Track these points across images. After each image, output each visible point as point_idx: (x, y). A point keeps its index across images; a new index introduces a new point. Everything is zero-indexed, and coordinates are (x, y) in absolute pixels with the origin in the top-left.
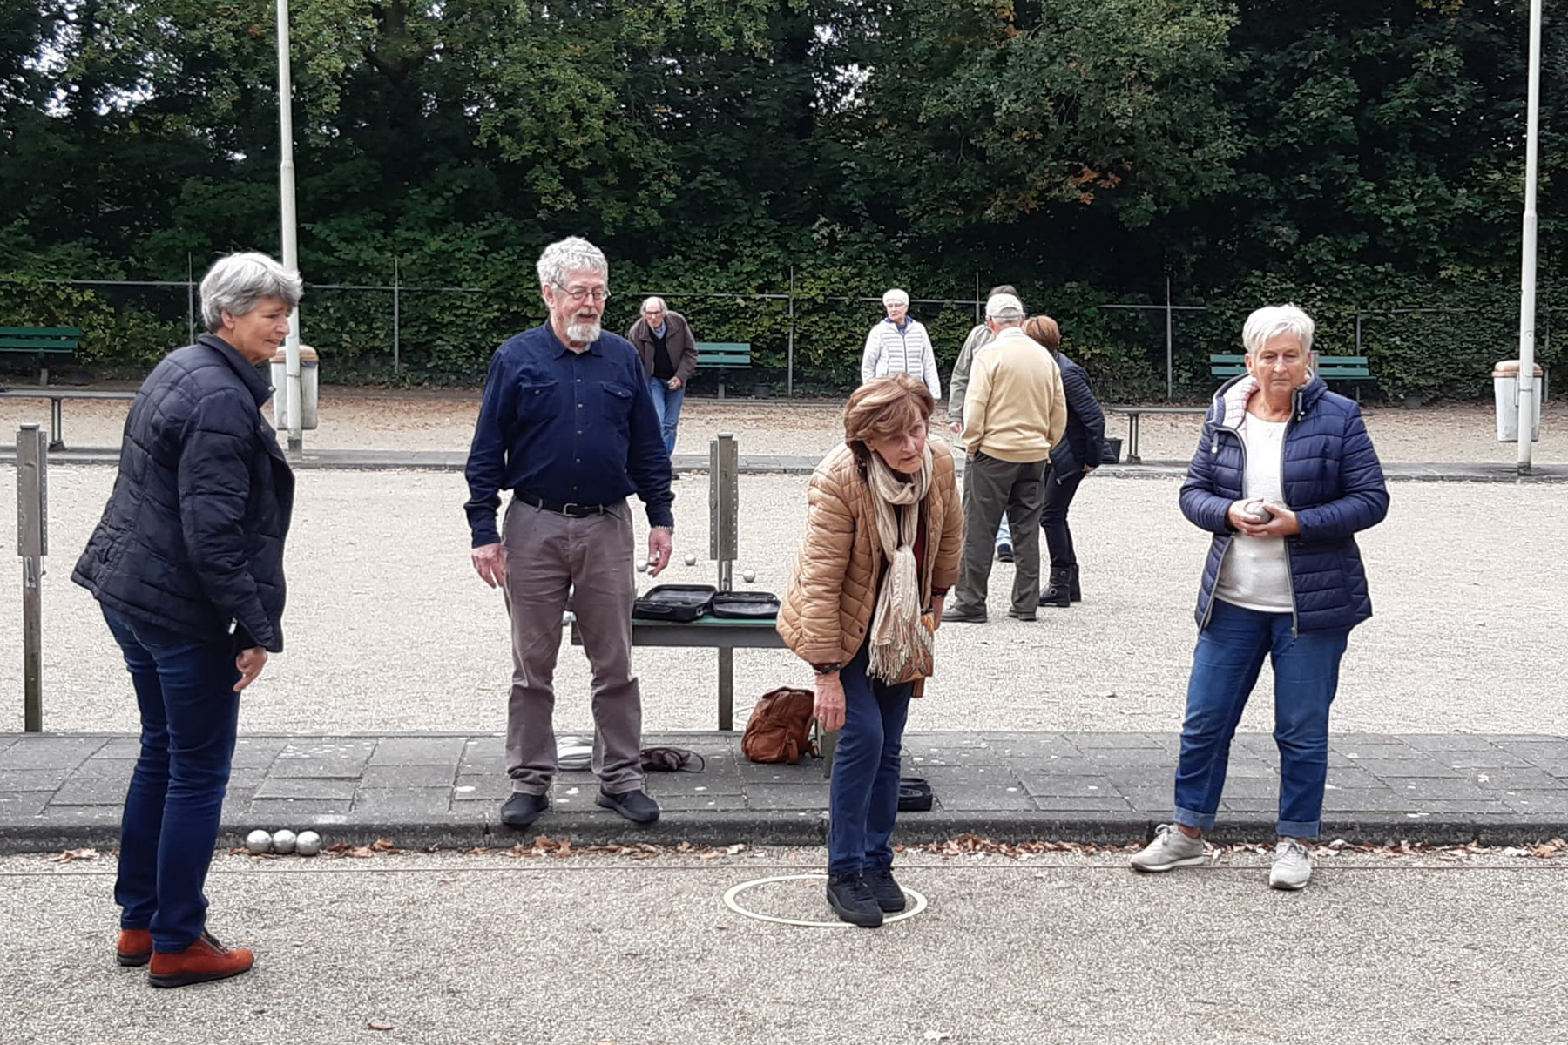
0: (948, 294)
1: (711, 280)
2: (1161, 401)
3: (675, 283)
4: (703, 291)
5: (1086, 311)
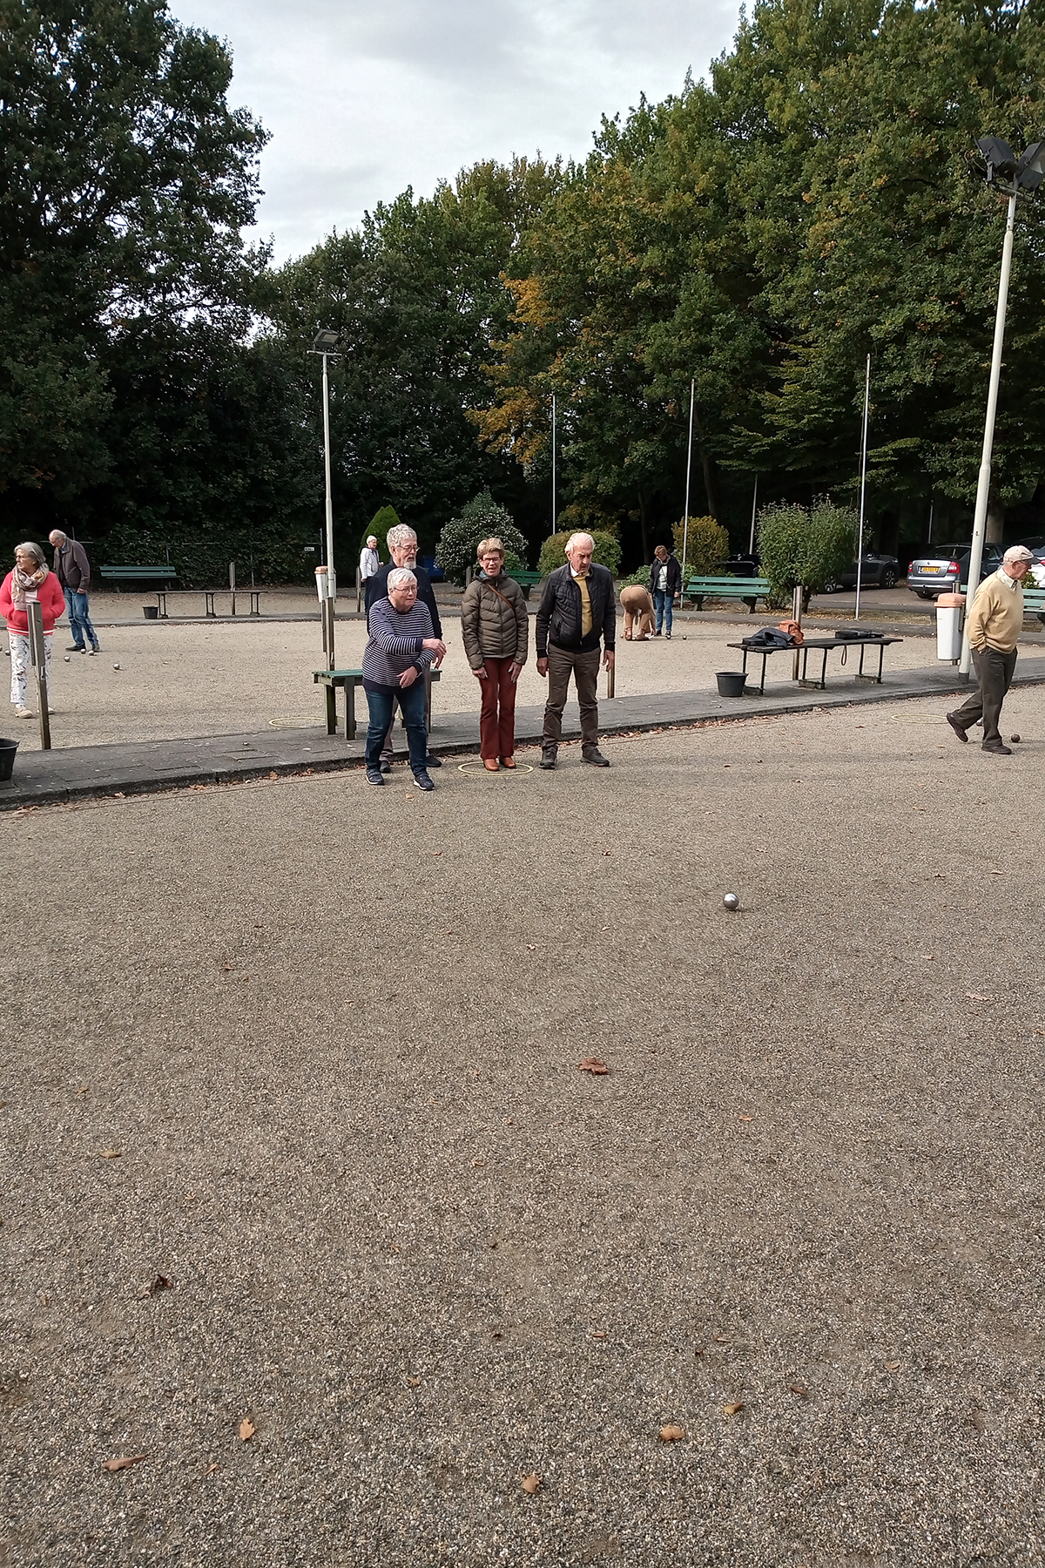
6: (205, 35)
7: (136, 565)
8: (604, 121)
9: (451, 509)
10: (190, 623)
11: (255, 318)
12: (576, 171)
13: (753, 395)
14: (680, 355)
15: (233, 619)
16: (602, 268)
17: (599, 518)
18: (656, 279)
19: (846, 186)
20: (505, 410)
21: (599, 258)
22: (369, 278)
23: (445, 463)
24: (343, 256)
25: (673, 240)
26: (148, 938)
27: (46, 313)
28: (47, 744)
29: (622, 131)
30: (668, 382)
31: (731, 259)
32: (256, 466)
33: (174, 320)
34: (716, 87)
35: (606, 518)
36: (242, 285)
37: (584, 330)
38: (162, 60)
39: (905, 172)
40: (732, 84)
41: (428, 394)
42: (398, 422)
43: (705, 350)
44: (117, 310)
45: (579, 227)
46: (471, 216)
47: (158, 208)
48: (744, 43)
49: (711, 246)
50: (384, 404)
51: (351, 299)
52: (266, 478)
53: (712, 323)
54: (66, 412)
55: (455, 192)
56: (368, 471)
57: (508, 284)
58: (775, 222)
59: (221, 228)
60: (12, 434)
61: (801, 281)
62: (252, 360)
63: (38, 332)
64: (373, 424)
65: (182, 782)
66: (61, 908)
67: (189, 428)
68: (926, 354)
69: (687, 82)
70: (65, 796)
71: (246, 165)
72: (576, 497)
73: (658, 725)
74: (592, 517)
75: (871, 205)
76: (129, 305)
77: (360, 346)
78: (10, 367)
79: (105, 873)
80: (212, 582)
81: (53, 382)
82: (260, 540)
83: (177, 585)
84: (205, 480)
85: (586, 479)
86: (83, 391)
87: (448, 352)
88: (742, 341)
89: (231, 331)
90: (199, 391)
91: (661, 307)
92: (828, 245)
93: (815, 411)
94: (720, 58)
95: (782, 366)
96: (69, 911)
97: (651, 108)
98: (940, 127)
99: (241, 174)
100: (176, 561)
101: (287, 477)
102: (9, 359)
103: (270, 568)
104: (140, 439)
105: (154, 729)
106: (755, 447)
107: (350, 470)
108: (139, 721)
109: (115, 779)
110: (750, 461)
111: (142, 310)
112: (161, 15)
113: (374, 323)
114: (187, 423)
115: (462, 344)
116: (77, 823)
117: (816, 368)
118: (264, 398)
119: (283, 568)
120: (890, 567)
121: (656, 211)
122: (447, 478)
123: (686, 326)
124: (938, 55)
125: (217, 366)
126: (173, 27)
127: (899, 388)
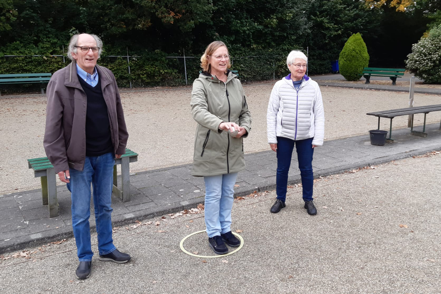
0: (119, 54)
1: (32, 50)
2: (184, 85)
3: (18, 52)
4: (30, 55)
5: (162, 59)
100: (237, 67)
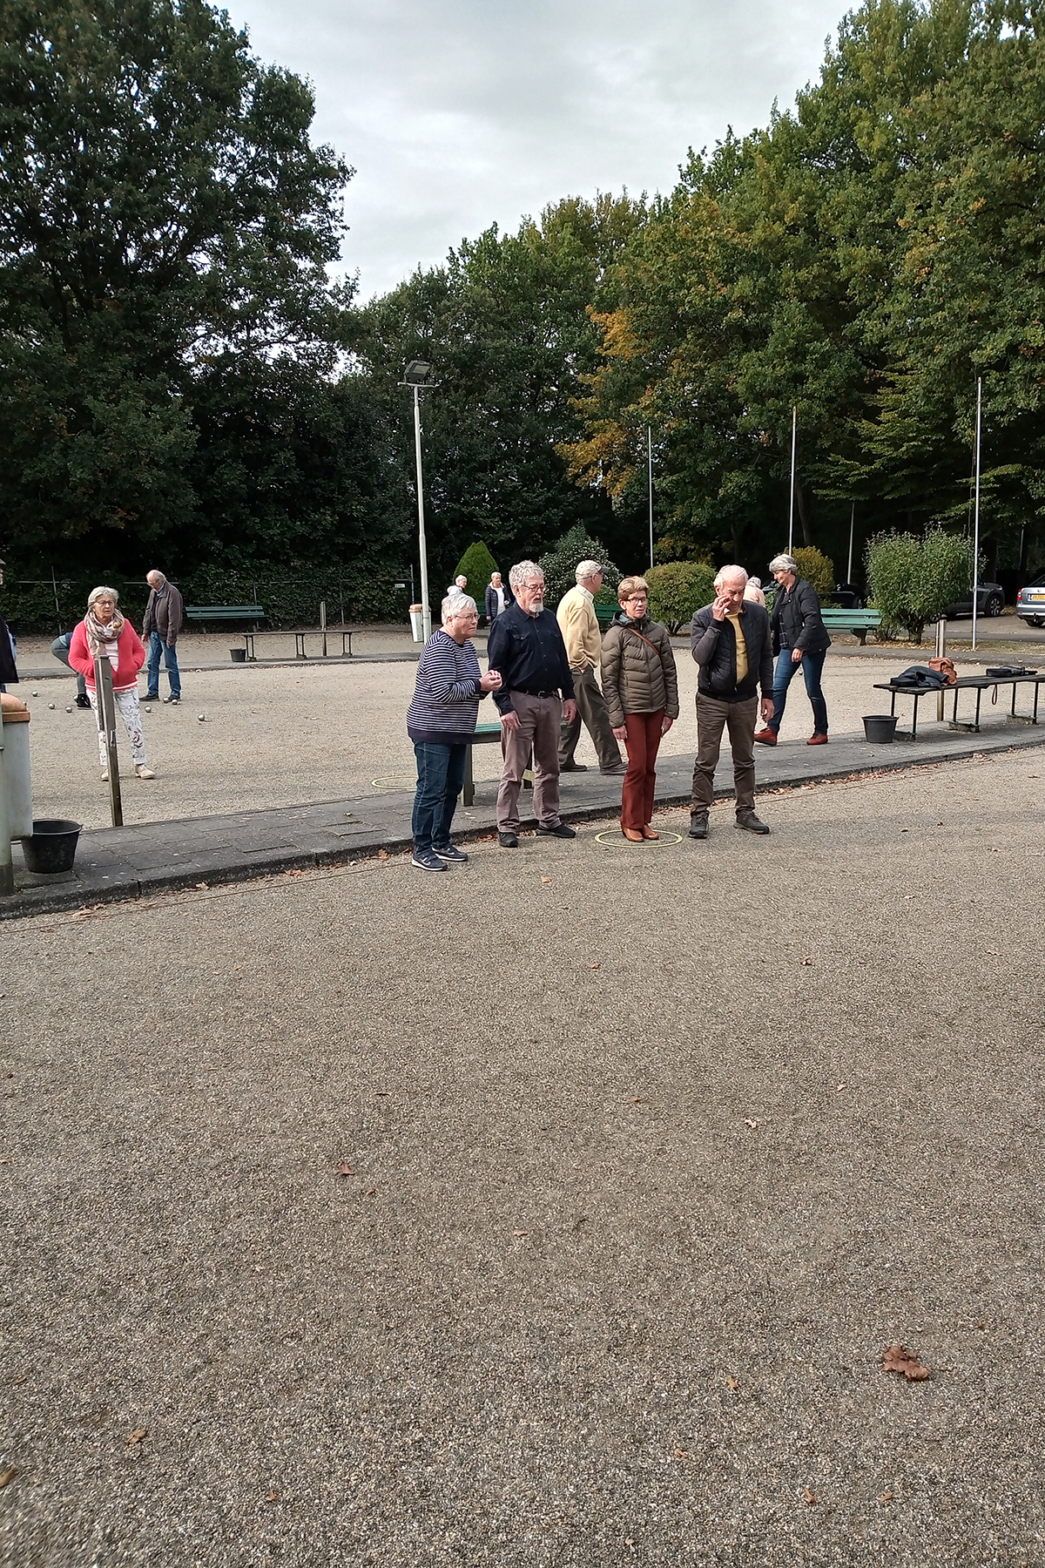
0: (37, 577)
6: (287, 73)
7: (223, 605)
8: (691, 154)
9: (542, 543)
10: (279, 666)
11: (341, 354)
12: (662, 204)
13: (849, 423)
14: (775, 383)
15: (324, 661)
16: (693, 298)
17: (692, 551)
18: (747, 308)
19: (942, 211)
20: (594, 444)
21: (689, 289)
22: (455, 314)
23: (535, 498)
24: (428, 292)
25: (764, 270)
26: (237, 1118)
27: (128, 351)
28: (118, 820)
29: (707, 165)
30: (762, 411)
31: (821, 286)
32: (344, 503)
33: (259, 357)
34: (803, 119)
35: (699, 550)
36: (328, 320)
37: (675, 361)
38: (243, 99)
39: (1002, 196)
40: (818, 114)
41: (517, 428)
42: (486, 457)
43: (799, 379)
44: (200, 347)
45: (668, 259)
46: (557, 251)
47: (242, 244)
48: (829, 75)
49: (803, 274)
50: (472, 438)
51: (437, 335)
52: (355, 514)
53: (806, 352)
54: (149, 450)
55: (539, 228)
56: (456, 506)
57: (595, 318)
58: (867, 250)
59: (304, 264)
60: (94, 474)
61: (898, 307)
62: (340, 396)
63: (119, 370)
64: (461, 460)
65: (277, 867)
66: (121, 1064)
67: (276, 466)
68: (1030, 378)
69: (773, 113)
70: (136, 890)
71: (330, 200)
72: (669, 530)
73: (811, 779)
74: (685, 550)
75: (969, 230)
76: (212, 342)
77: (446, 382)
78: (91, 406)
79: (183, 1007)
80: (300, 620)
81: (135, 420)
82: (350, 577)
83: (265, 625)
84: (293, 517)
85: (679, 512)
86: (166, 430)
87: (536, 386)
88: (836, 368)
89: (317, 367)
90: (285, 428)
91: (753, 337)
92: (923, 272)
93: (914, 439)
94: (805, 90)
95: (879, 394)
96: (133, 1071)
97: (737, 142)
98: (1033, 151)
99: (325, 210)
100: (264, 600)
101: (376, 513)
102: (90, 397)
103: (360, 605)
104: (225, 477)
105: (242, 794)
106: (853, 476)
107: (438, 506)
108: (227, 784)
109: (196, 866)
110: (847, 490)
111: (226, 347)
112: (243, 54)
113: (460, 358)
114: (273, 460)
115: (549, 378)
116: (150, 929)
117: (914, 394)
118: (352, 434)
119: (374, 606)
120: (995, 595)
121: (746, 241)
122: (538, 512)
123: (780, 355)
124: (1032, 78)
125: (303, 403)
126: (255, 66)
127: (1003, 414)
